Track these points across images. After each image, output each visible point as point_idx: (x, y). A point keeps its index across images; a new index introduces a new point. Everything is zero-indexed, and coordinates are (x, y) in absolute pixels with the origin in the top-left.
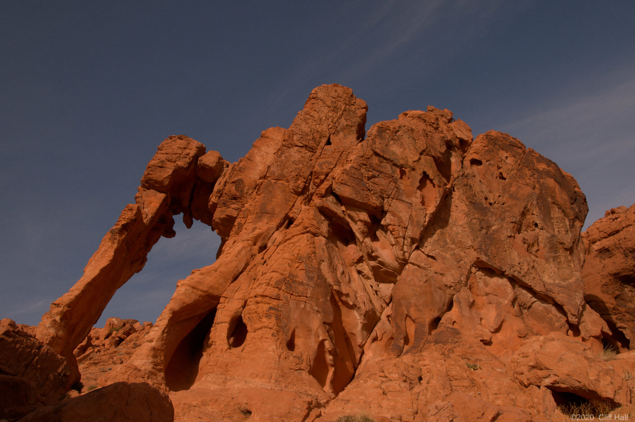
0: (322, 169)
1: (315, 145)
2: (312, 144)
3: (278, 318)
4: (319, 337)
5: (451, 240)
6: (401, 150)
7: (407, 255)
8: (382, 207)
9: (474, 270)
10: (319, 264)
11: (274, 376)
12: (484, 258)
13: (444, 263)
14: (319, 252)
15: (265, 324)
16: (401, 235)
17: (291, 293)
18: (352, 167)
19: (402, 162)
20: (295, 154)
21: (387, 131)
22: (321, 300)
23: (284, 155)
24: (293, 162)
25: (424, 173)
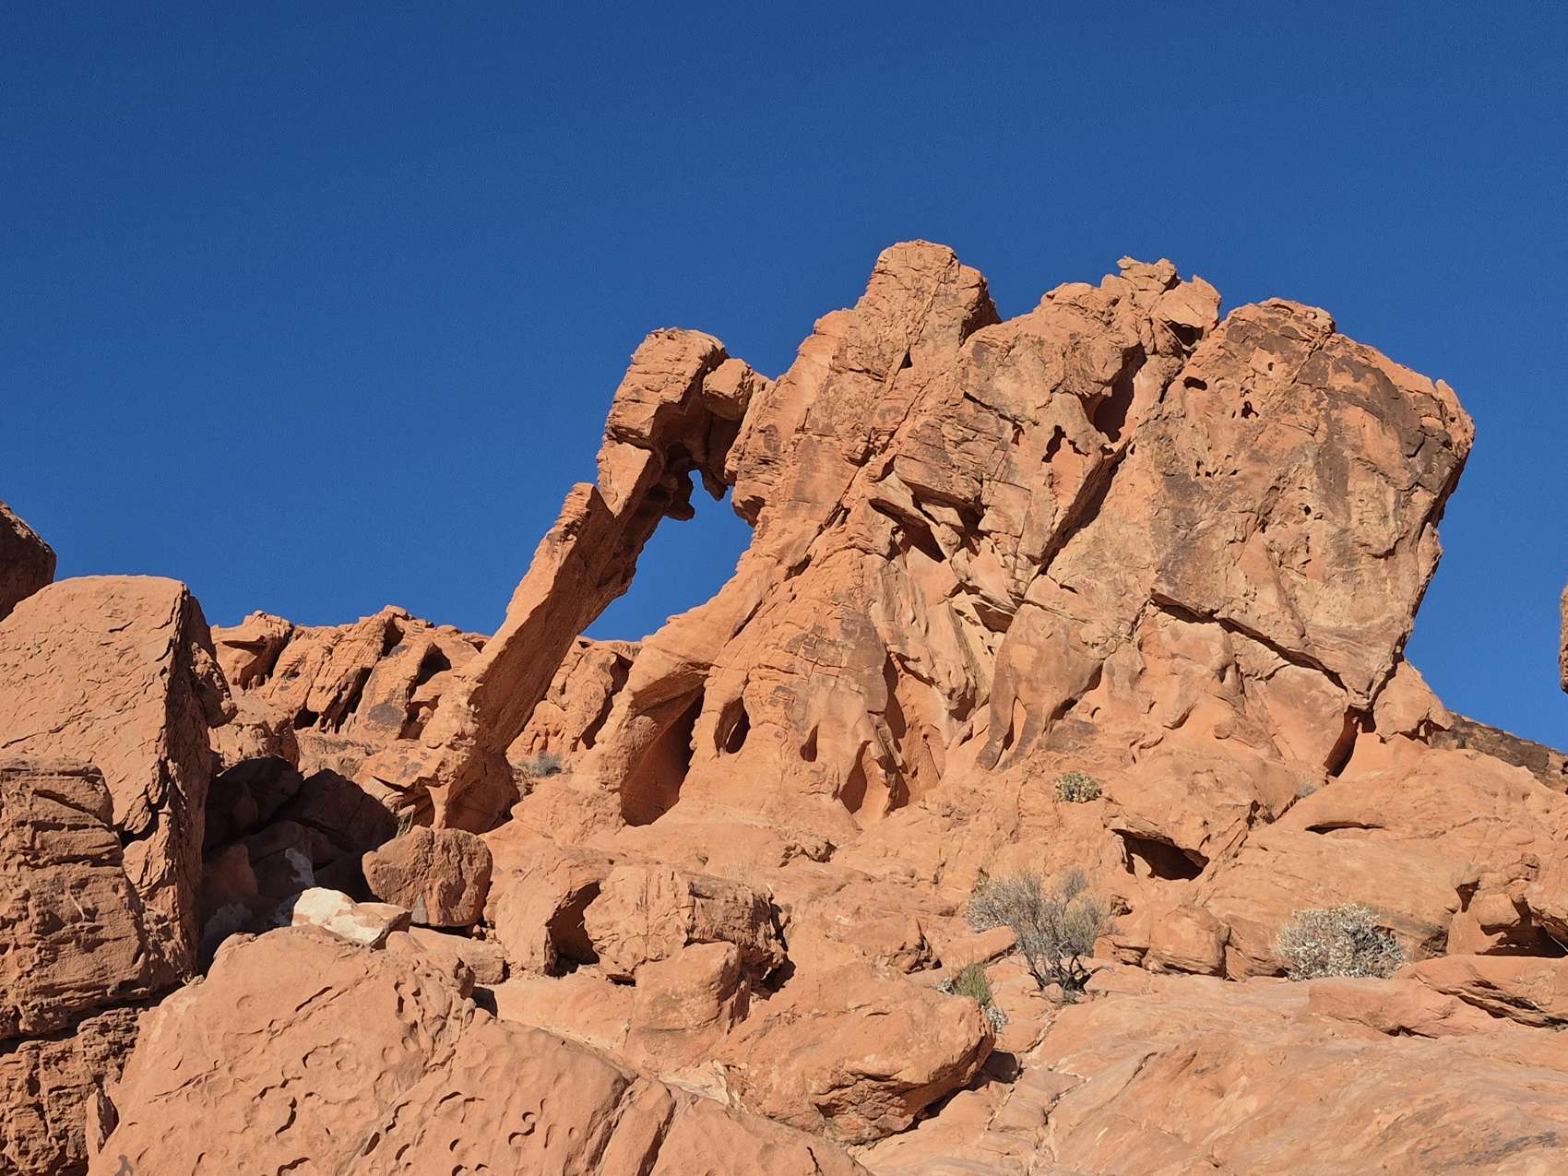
0: (884, 423)
1: (884, 369)
2: (878, 365)
3: (788, 705)
4: (858, 737)
5: (1113, 553)
6: (1016, 385)
7: (1022, 586)
8: (978, 498)
9: (1151, 609)
10: (867, 607)
11: (767, 803)
12: (1164, 589)
13: (1089, 600)
14: (869, 583)
15: (768, 717)
16: (1010, 550)
17: (815, 660)
18: (927, 424)
19: (1015, 411)
20: (850, 386)
21: (992, 349)
22: (866, 672)
23: (831, 388)
24: (847, 402)
25: (1058, 429)
